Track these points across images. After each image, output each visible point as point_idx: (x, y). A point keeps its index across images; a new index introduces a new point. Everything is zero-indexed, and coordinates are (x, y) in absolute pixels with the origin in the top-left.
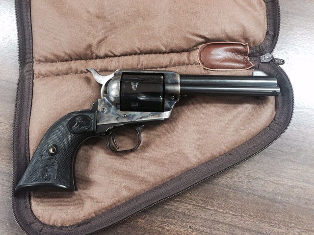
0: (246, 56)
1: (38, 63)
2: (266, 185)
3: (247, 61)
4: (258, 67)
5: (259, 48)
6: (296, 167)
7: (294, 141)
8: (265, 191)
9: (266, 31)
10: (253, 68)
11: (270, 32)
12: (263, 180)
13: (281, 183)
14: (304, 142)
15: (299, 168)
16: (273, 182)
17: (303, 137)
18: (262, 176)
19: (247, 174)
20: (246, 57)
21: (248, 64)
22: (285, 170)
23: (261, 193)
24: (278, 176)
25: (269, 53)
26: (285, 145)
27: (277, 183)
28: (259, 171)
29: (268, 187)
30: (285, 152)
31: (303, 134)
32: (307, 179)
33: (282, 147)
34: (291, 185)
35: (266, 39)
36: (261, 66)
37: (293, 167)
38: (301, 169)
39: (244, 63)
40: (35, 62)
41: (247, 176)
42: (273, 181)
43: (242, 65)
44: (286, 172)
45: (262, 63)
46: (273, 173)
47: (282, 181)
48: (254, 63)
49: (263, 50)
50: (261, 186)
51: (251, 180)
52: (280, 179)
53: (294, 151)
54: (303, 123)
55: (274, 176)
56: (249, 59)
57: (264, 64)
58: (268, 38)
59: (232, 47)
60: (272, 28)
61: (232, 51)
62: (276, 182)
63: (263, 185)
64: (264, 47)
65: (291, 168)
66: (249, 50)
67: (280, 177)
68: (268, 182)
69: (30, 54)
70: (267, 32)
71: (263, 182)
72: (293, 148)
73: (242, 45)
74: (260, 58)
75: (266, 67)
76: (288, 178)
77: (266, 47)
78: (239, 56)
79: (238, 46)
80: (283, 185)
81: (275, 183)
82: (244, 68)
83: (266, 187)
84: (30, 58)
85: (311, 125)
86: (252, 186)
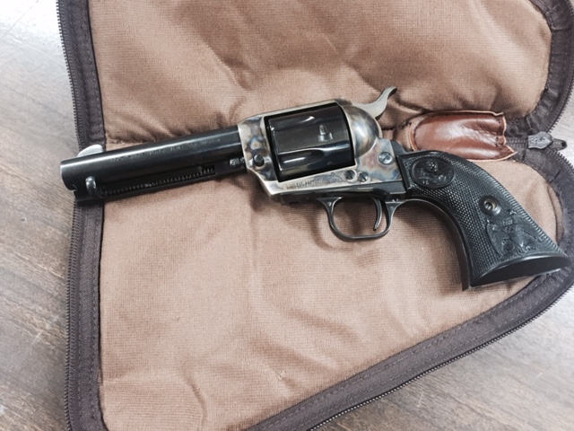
0: (501, 134)
1: (115, 141)
2: (458, 411)
3: (502, 144)
4: (524, 157)
5: (525, 121)
6: (522, 392)
7: (531, 344)
8: (454, 422)
9: (543, 89)
10: (513, 158)
11: (550, 91)
12: (456, 401)
13: (488, 414)
14: (549, 349)
15: (528, 396)
16: (473, 410)
17: (550, 341)
18: (455, 393)
19: (428, 383)
20: (500, 137)
21: (504, 151)
22: (501, 394)
23: (445, 424)
24: (484, 401)
25: (544, 130)
26: (512, 346)
27: (479, 414)
28: (452, 382)
29: (461, 416)
30: (510, 360)
31: (550, 335)
32: (538, 419)
33: (505, 349)
34: (506, 423)
35: (541, 103)
36: (530, 155)
37: (516, 391)
38: (531, 398)
39: (496, 148)
40: (108, 140)
41: (427, 385)
42: (474, 407)
43: (493, 153)
44: (502, 397)
45: (530, 149)
46: (477, 393)
47: (490, 413)
48: (515, 150)
49: (533, 125)
50: (450, 411)
51: (432, 396)
52: (487, 408)
53: (526, 361)
54: (555, 314)
55: (477, 399)
56: (505, 142)
57: (534, 152)
58: (545, 102)
59: (474, 120)
60: (556, 82)
61: (475, 127)
62: (478, 410)
63: (453, 411)
64: (534, 121)
65: (513, 393)
66: (505, 124)
67: (488, 403)
68: (464, 407)
69: (99, 124)
70: (546, 90)
71: (453, 405)
72: (525, 357)
73: (492, 115)
74: (527, 139)
75: (538, 157)
76: (502, 410)
77: (539, 120)
78: (488, 135)
79: (486, 118)
80: (490, 419)
81: (476, 412)
82: (497, 157)
83: (457, 415)
84: (99, 131)
85: (570, 323)
86: (432, 408)
